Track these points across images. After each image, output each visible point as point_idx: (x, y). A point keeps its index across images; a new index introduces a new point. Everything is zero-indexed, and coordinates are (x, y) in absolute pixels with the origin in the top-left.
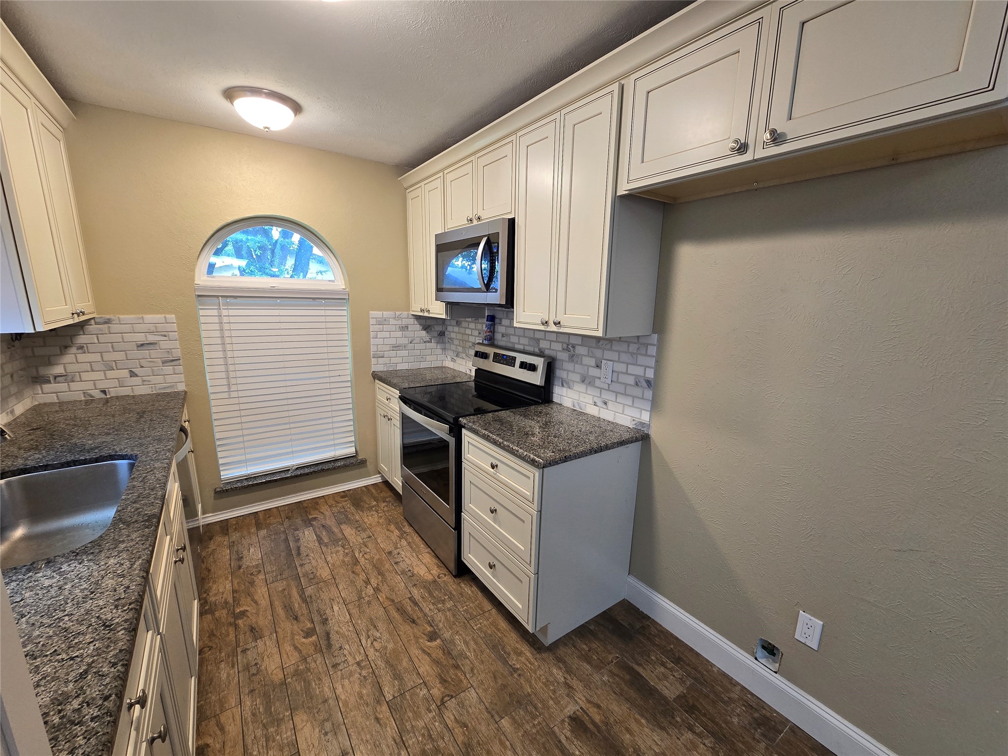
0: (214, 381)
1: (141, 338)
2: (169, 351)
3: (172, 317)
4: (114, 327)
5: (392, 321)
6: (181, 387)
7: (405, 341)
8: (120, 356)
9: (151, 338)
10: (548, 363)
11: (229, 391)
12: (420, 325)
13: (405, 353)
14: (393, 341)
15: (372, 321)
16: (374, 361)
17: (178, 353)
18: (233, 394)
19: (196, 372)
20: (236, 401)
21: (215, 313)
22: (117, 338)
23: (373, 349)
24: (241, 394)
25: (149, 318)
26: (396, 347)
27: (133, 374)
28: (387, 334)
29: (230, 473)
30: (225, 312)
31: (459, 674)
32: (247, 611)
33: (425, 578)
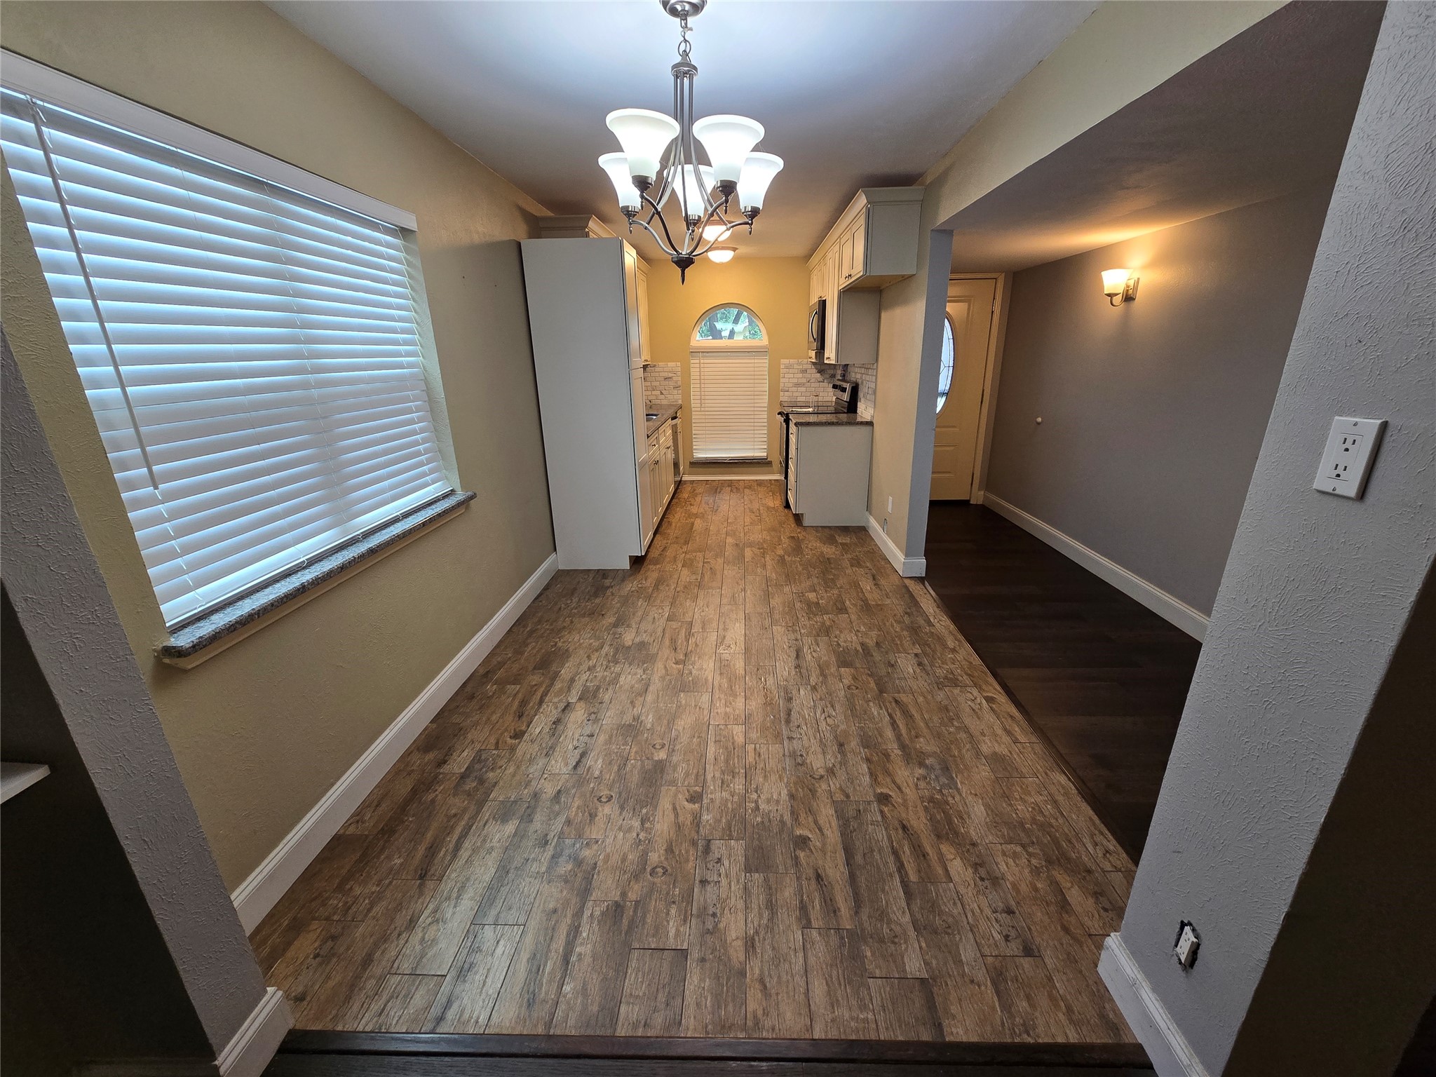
0: (695, 404)
1: (666, 375)
2: (676, 382)
3: (679, 364)
4: (657, 369)
5: (796, 366)
6: (680, 402)
7: (804, 380)
8: (658, 384)
9: (670, 375)
10: (852, 387)
11: (701, 407)
12: (816, 369)
13: (803, 389)
14: (795, 381)
15: (782, 366)
16: (782, 394)
17: (680, 383)
18: (702, 409)
19: (687, 396)
20: (703, 413)
21: (698, 361)
22: (657, 374)
23: (782, 385)
24: (707, 409)
25: (670, 364)
26: (797, 385)
27: (662, 393)
28: (792, 376)
29: (700, 455)
30: (702, 361)
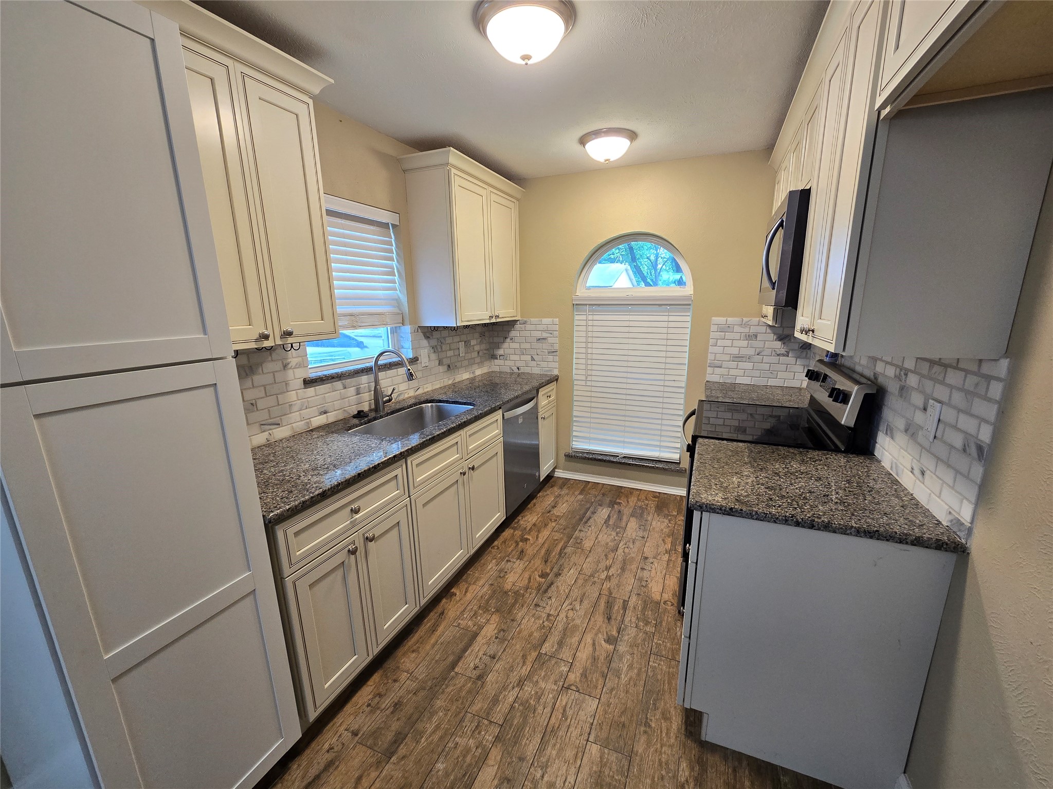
0: (578, 373)
1: (538, 334)
2: (552, 345)
3: (556, 320)
4: (528, 327)
5: (737, 329)
6: (556, 372)
7: (751, 352)
8: (528, 346)
9: (545, 335)
10: (866, 396)
11: (586, 380)
12: (775, 334)
13: (749, 365)
14: (735, 351)
15: (714, 328)
16: (709, 370)
17: (557, 347)
18: (589, 383)
19: (567, 363)
20: (589, 389)
21: (584, 317)
22: (527, 334)
23: (711, 357)
24: (594, 384)
25: (546, 321)
26: (738, 358)
27: (533, 359)
28: (729, 343)
29: (580, 445)
30: (590, 317)
31: (600, 683)
32: (529, 540)
33: (653, 595)
